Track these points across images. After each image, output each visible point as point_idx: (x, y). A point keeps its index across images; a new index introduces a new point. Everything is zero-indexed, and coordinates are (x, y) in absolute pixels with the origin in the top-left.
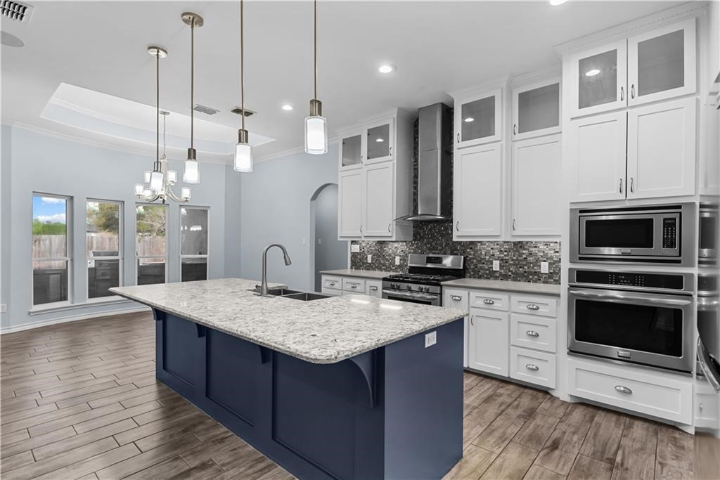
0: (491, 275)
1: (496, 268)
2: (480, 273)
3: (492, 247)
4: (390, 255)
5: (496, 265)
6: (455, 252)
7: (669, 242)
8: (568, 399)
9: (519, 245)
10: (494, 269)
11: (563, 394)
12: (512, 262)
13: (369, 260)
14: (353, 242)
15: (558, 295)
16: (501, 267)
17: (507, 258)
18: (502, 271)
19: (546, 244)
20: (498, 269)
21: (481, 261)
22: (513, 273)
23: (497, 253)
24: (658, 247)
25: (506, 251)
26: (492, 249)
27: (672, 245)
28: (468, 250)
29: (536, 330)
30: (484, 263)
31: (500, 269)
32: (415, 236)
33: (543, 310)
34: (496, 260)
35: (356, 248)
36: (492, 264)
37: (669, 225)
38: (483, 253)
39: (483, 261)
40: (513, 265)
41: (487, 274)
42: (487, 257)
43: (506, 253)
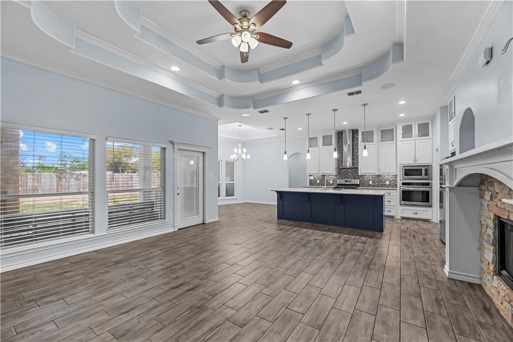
0: (369, 185)
2: (365, 185)
3: (369, 176)
4: (328, 180)
5: (371, 182)
6: (355, 178)
7: (426, 174)
8: (400, 218)
9: (379, 176)
11: (398, 217)
12: (376, 181)
13: (318, 182)
14: (310, 176)
15: (396, 190)
16: (373, 183)
19: (388, 175)
20: (371, 184)
22: (377, 185)
23: (371, 179)
24: (423, 176)
27: (427, 175)
28: (360, 178)
29: (389, 200)
32: (339, 173)
33: (392, 194)
35: (312, 178)
36: (369, 182)
37: (426, 170)
38: (367, 178)
39: (366, 181)
41: (367, 185)
42: (368, 180)
43: (374, 179)
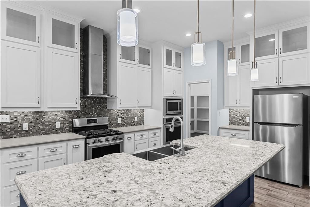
0: (118, 125)
1: (119, 122)
2: (113, 125)
3: (118, 112)
4: (50, 121)
6: (100, 115)
7: (180, 110)
10: (119, 123)
12: (125, 118)
13: (25, 127)
16: (121, 121)
17: (123, 117)
18: (122, 123)
20: (120, 122)
21: (113, 119)
22: (126, 123)
23: (120, 115)
25: (123, 113)
26: (118, 113)
28: (107, 114)
30: (114, 120)
31: (121, 122)
34: (119, 118)
35: (4, 118)
36: (118, 120)
38: (114, 115)
39: (114, 119)
40: (126, 119)
41: (115, 125)
42: (116, 117)
43: (123, 114)
